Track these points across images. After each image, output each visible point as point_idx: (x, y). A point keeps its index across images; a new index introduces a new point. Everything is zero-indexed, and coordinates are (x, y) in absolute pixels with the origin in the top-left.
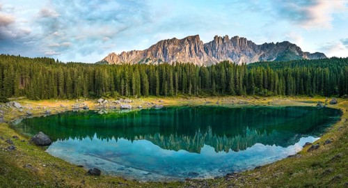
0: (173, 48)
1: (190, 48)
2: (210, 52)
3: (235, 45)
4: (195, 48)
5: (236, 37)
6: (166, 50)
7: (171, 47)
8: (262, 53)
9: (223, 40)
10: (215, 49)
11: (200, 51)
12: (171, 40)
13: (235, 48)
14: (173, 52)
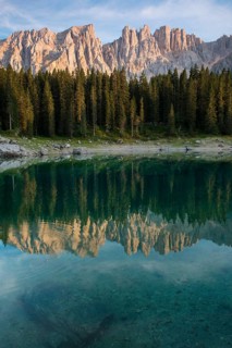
0: (44, 51)
1: (77, 53)
2: (115, 61)
3: (162, 47)
4: (86, 52)
5: (163, 28)
6: (30, 55)
7: (39, 47)
8: (218, 59)
9: (139, 35)
10: (123, 56)
11: (96, 61)
12: (39, 33)
13: (163, 53)
14: (44, 60)
